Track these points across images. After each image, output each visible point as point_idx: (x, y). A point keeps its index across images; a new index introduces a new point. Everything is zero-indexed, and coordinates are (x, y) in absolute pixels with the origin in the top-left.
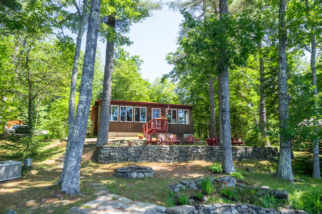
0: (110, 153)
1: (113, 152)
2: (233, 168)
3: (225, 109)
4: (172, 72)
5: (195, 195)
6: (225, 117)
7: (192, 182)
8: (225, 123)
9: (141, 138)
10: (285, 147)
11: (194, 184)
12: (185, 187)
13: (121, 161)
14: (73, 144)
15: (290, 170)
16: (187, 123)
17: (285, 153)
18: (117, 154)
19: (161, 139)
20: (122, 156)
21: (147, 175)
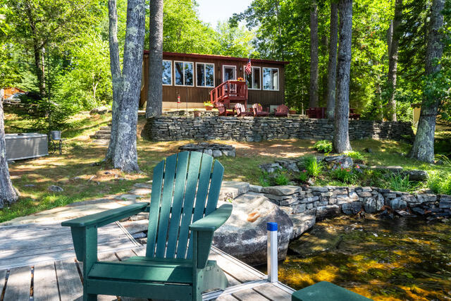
0: (168, 126)
1: (172, 125)
2: (348, 146)
3: (344, 56)
4: (250, 11)
5: (296, 177)
6: (344, 69)
7: (291, 162)
8: (342, 78)
9: (208, 108)
10: (428, 115)
11: (295, 165)
12: (281, 167)
13: (184, 138)
14: (124, 102)
15: (431, 149)
16: (275, 89)
17: (427, 124)
18: (179, 128)
19: (240, 109)
20: (186, 131)
21: (226, 153)
